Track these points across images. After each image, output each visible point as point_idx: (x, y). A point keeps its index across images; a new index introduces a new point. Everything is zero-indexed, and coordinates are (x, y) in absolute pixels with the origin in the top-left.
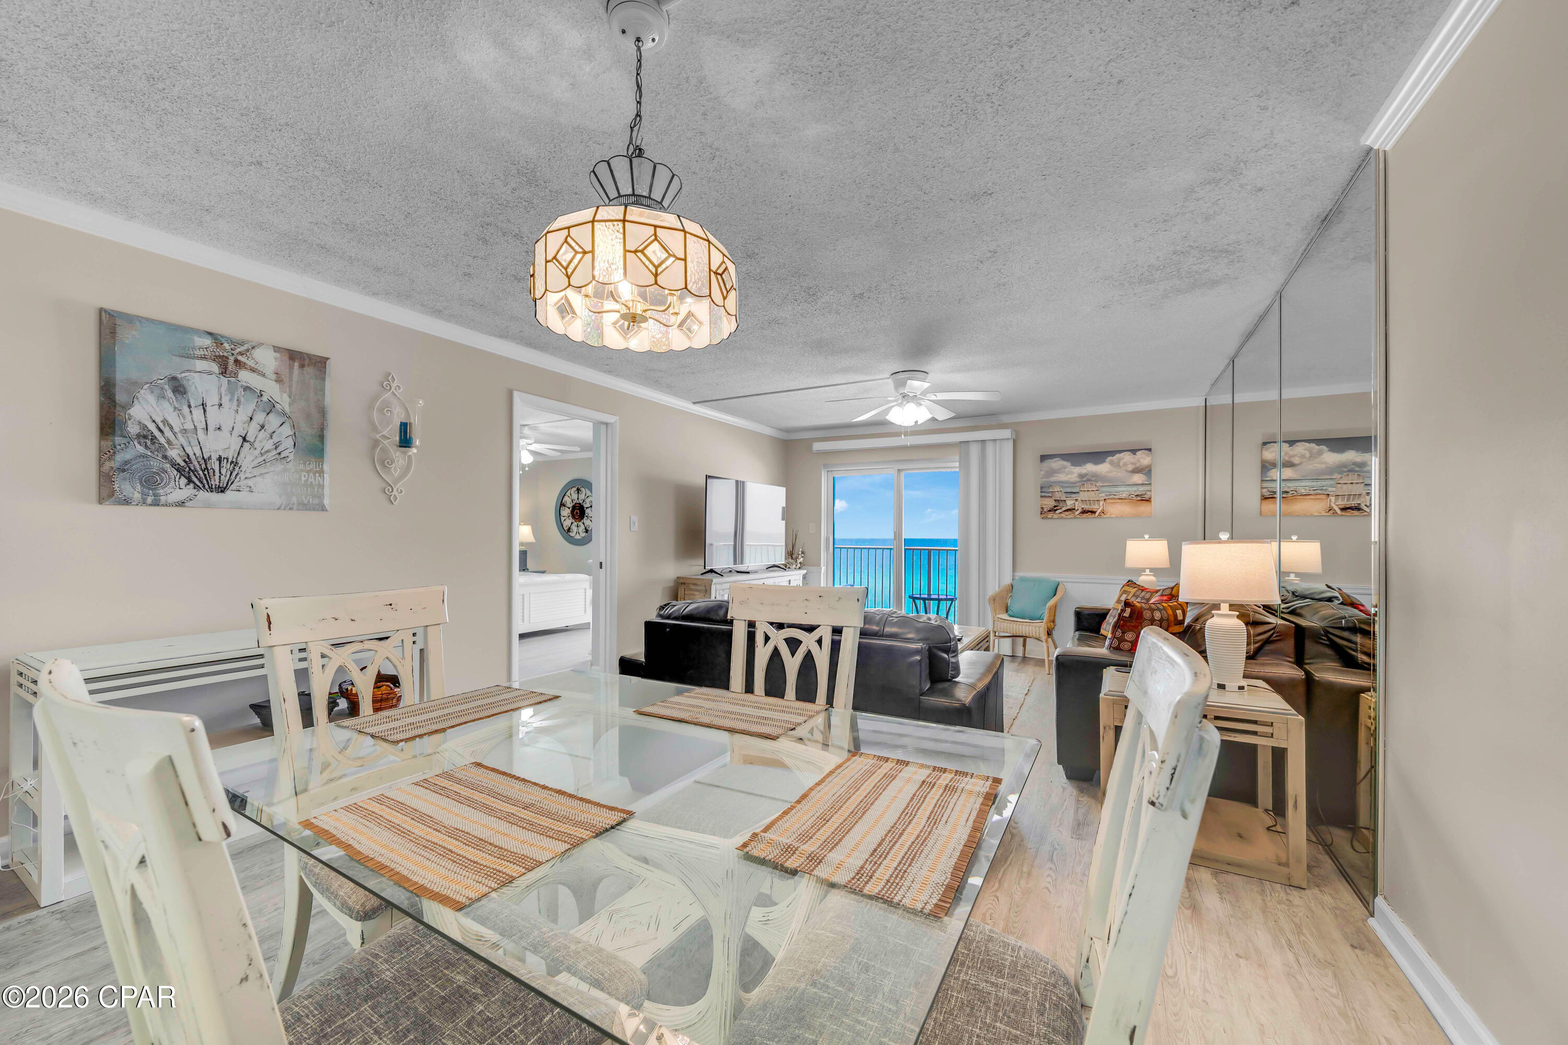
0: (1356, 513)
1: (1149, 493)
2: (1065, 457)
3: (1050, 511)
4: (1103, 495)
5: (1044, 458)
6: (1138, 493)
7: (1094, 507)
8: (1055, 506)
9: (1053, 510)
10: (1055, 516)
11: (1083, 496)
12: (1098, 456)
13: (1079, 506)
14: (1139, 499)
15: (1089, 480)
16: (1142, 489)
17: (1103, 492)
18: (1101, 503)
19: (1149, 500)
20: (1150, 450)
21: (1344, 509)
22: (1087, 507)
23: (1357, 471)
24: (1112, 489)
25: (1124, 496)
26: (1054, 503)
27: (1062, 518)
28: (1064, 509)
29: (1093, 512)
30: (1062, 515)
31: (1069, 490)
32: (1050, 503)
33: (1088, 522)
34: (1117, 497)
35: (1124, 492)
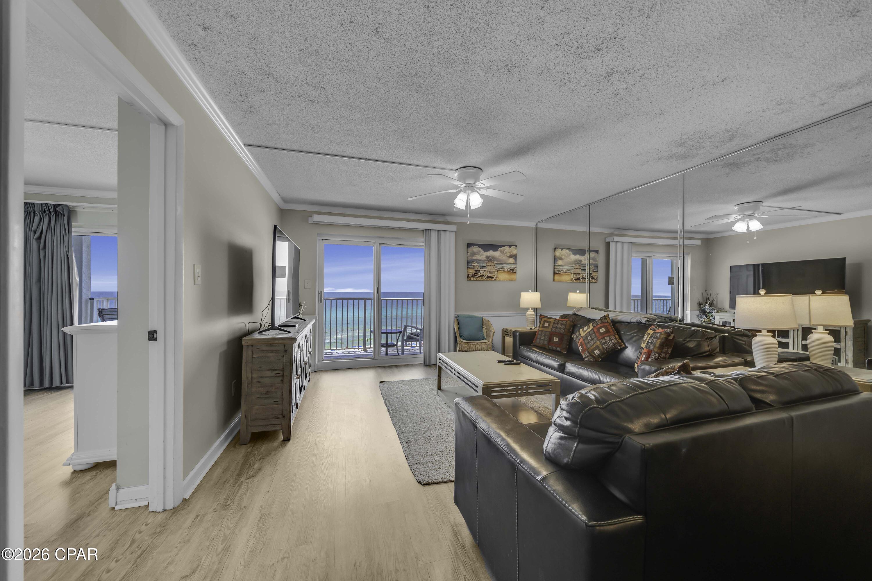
0: (578, 281)
1: (515, 268)
2: (481, 246)
3: (472, 276)
4: (497, 268)
5: (469, 245)
6: (511, 268)
7: (493, 275)
8: (475, 274)
9: (474, 276)
10: (475, 279)
11: (488, 268)
12: (495, 247)
13: (486, 274)
14: (512, 271)
15: (491, 260)
16: (513, 266)
17: (497, 267)
18: (496, 273)
19: (515, 272)
20: (516, 246)
21: (575, 280)
22: (490, 275)
23: (579, 264)
24: (500, 265)
25: (506, 269)
26: (474, 272)
27: (478, 280)
28: (479, 275)
29: (492, 278)
30: (478, 279)
31: (481, 265)
32: (472, 271)
33: (490, 284)
34: (503, 270)
35: (506, 267)
